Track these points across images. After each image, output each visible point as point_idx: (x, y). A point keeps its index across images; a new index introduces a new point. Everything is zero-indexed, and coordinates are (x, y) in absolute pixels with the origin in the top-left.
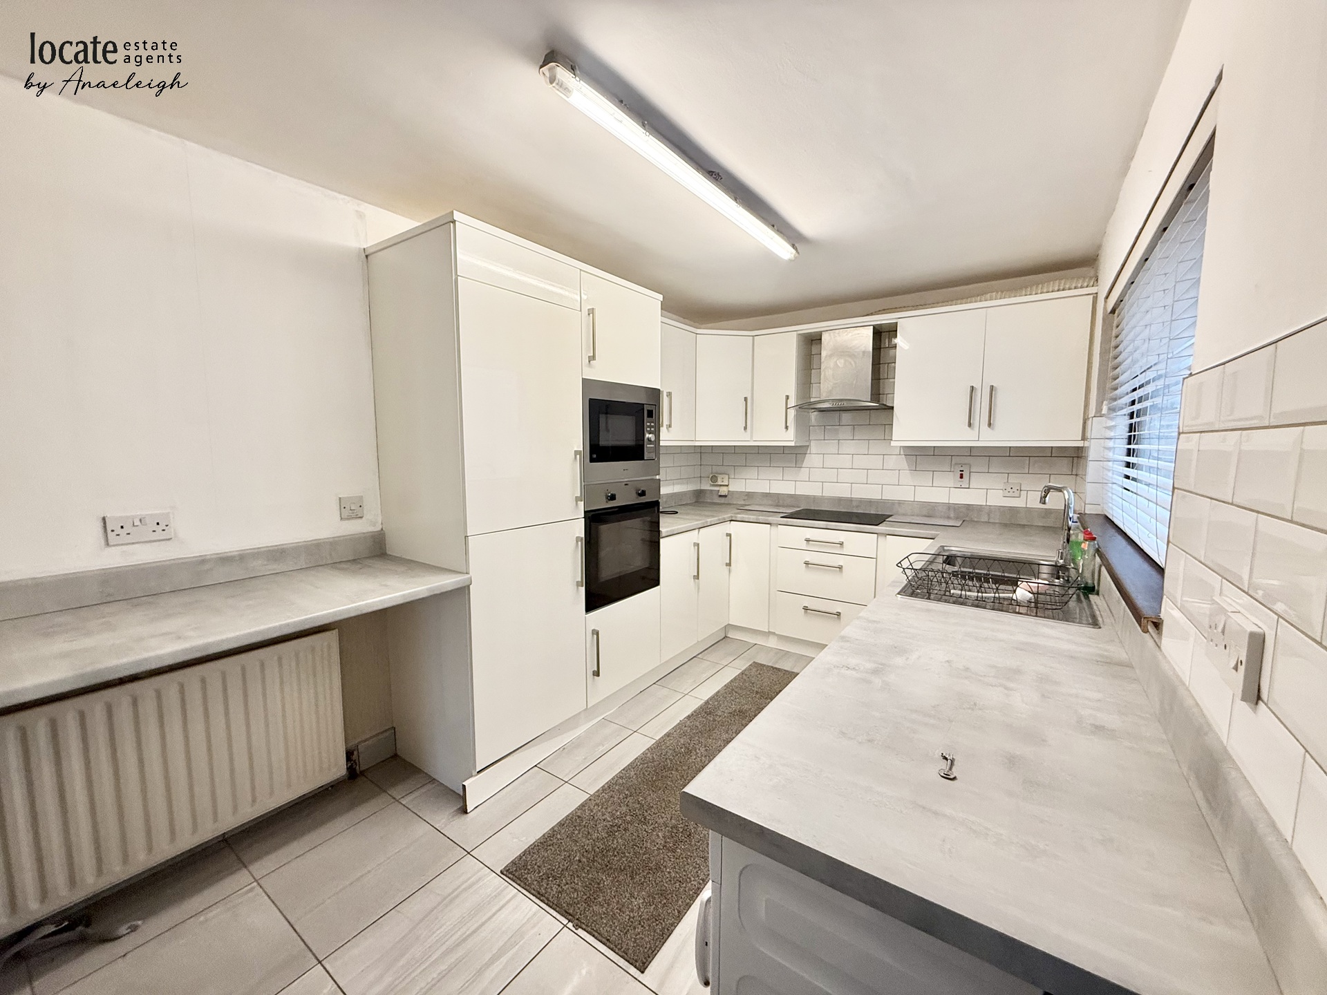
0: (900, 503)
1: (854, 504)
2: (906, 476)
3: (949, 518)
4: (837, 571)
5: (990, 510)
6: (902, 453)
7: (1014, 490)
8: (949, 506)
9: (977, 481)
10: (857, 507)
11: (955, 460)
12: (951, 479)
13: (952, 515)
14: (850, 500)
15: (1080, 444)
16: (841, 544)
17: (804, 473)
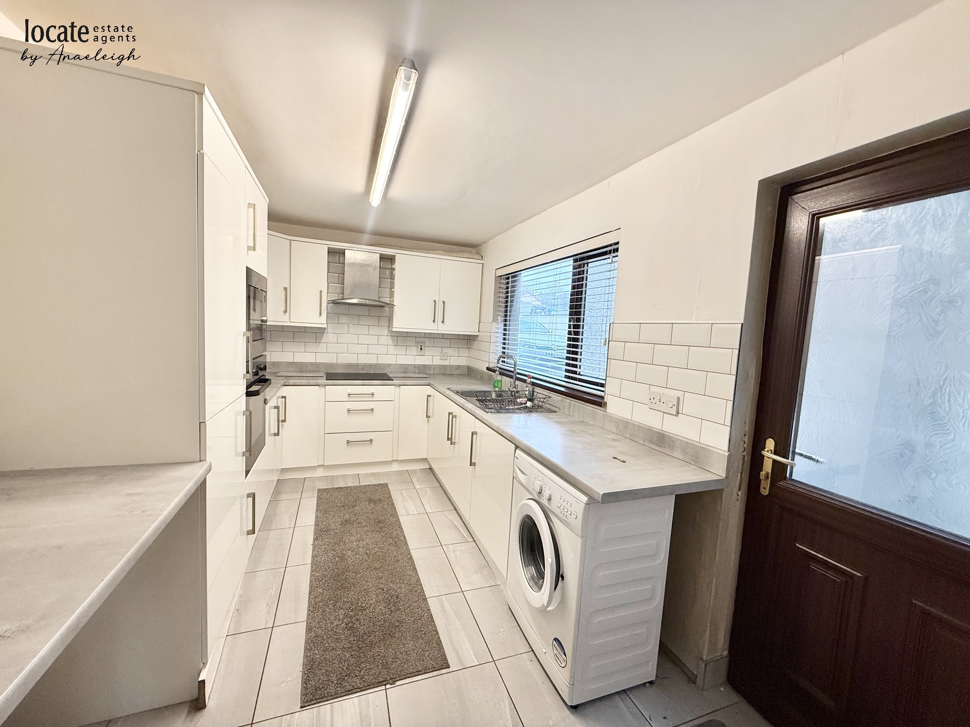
0: (389, 365)
1: (360, 367)
2: (392, 349)
3: (415, 373)
4: (369, 412)
5: (435, 367)
6: (389, 335)
7: (445, 356)
8: (415, 366)
9: (427, 351)
10: (362, 369)
11: (418, 339)
12: (414, 350)
13: (417, 372)
14: (357, 365)
15: (478, 334)
16: (373, 394)
17: (322, 347)
